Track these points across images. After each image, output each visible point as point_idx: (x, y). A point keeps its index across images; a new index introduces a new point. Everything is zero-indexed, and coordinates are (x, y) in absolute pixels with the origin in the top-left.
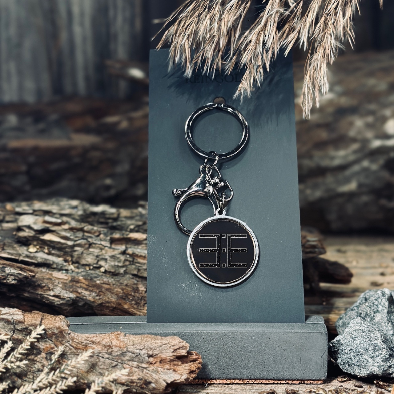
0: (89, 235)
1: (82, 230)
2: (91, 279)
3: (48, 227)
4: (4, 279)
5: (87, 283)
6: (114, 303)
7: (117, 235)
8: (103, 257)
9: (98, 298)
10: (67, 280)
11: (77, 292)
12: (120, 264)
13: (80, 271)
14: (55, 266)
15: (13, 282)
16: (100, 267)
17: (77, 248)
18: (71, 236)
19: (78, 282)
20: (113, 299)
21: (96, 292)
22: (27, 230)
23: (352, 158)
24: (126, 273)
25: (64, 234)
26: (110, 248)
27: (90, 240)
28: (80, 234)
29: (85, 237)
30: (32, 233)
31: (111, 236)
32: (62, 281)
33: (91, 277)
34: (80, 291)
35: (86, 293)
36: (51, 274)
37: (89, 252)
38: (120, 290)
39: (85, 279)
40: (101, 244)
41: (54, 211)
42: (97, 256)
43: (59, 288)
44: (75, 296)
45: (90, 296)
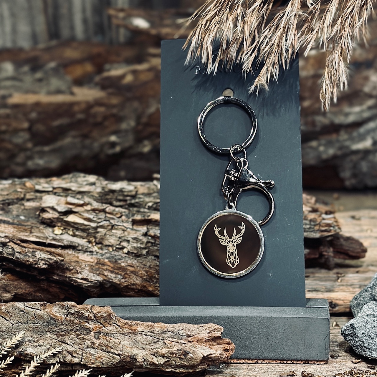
0: (111, 216)
1: (104, 211)
2: (116, 261)
3: (71, 208)
4: (36, 264)
5: (112, 265)
6: (139, 286)
7: (138, 217)
8: (126, 239)
9: (123, 280)
10: (92, 262)
11: (104, 275)
12: (142, 246)
13: (104, 252)
14: (80, 248)
15: (44, 266)
16: (123, 248)
17: (99, 230)
18: (94, 218)
19: (104, 264)
20: (138, 281)
21: (121, 275)
22: (51, 211)
24: (148, 254)
25: (86, 215)
26: (132, 229)
27: (112, 221)
28: (102, 216)
29: (107, 219)
30: (56, 215)
31: (133, 218)
32: (88, 263)
33: (115, 259)
34: (106, 273)
35: (112, 276)
36: (78, 257)
37: (112, 234)
38: (144, 273)
39: (110, 262)
40: (123, 226)
41: (73, 189)
42: (120, 238)
43: (86, 271)
44: (102, 279)
45: (116, 278)
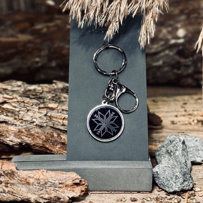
0: (27, 105)
1: (23, 102)
2: (29, 130)
3: (5, 101)
5: (27, 133)
6: (41, 144)
7: (42, 106)
8: (35, 117)
9: (32, 141)
10: (16, 131)
11: (21, 138)
12: (44, 122)
13: (23, 125)
14: (10, 123)
16: (34, 122)
17: (21, 112)
18: (17, 106)
19: (22, 132)
20: (40, 142)
21: (31, 138)
23: (160, 49)
24: (47, 126)
25: (14, 104)
26: (39, 112)
27: (28, 108)
28: (22, 104)
29: (25, 106)
31: (39, 106)
32: (13, 132)
34: (23, 137)
35: (26, 139)
36: (8, 128)
38: (44, 137)
39: (25, 131)
40: (34, 110)
41: (9, 89)
42: (32, 117)
43: (12, 137)
44: (20, 141)
45: (28, 140)
